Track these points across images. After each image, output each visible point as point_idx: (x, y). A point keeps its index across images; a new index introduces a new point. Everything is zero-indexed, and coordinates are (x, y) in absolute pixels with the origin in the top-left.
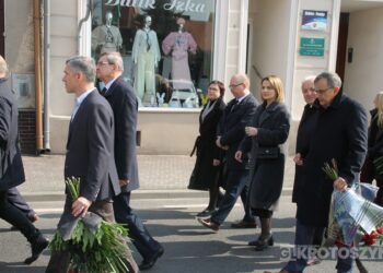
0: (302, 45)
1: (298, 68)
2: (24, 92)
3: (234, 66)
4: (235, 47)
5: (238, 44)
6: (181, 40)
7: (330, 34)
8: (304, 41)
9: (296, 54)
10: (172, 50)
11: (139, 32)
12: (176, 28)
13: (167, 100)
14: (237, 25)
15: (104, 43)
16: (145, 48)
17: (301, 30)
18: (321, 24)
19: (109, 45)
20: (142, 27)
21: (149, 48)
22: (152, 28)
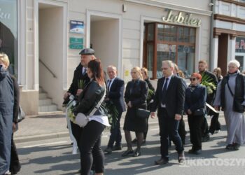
0: (70, 42)
1: (69, 57)
3: (31, 55)
4: (31, 43)
7: (85, 36)
8: (72, 40)
9: (68, 48)
14: (32, 29)
17: (70, 32)
18: (80, 30)
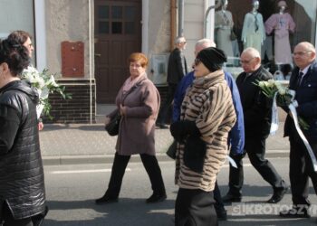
6: (283, 20)
10: (274, 30)
11: (248, 15)
12: (277, 10)
15: (221, 26)
16: (254, 28)
19: (225, 27)
21: (257, 29)
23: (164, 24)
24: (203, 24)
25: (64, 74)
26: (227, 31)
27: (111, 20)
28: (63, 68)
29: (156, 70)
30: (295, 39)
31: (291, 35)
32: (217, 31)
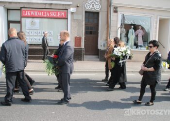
2: (104, 46)
5: (156, 33)
10: (137, 35)
11: (130, 30)
12: (139, 29)
13: (137, 48)
20: (131, 29)
21: (133, 34)
22: (133, 29)
23: (105, 32)
24: (117, 32)
25: (75, 46)
26: (124, 34)
27: (89, 31)
28: (75, 44)
29: (102, 45)
30: (144, 37)
31: (143, 37)
32: (121, 34)
